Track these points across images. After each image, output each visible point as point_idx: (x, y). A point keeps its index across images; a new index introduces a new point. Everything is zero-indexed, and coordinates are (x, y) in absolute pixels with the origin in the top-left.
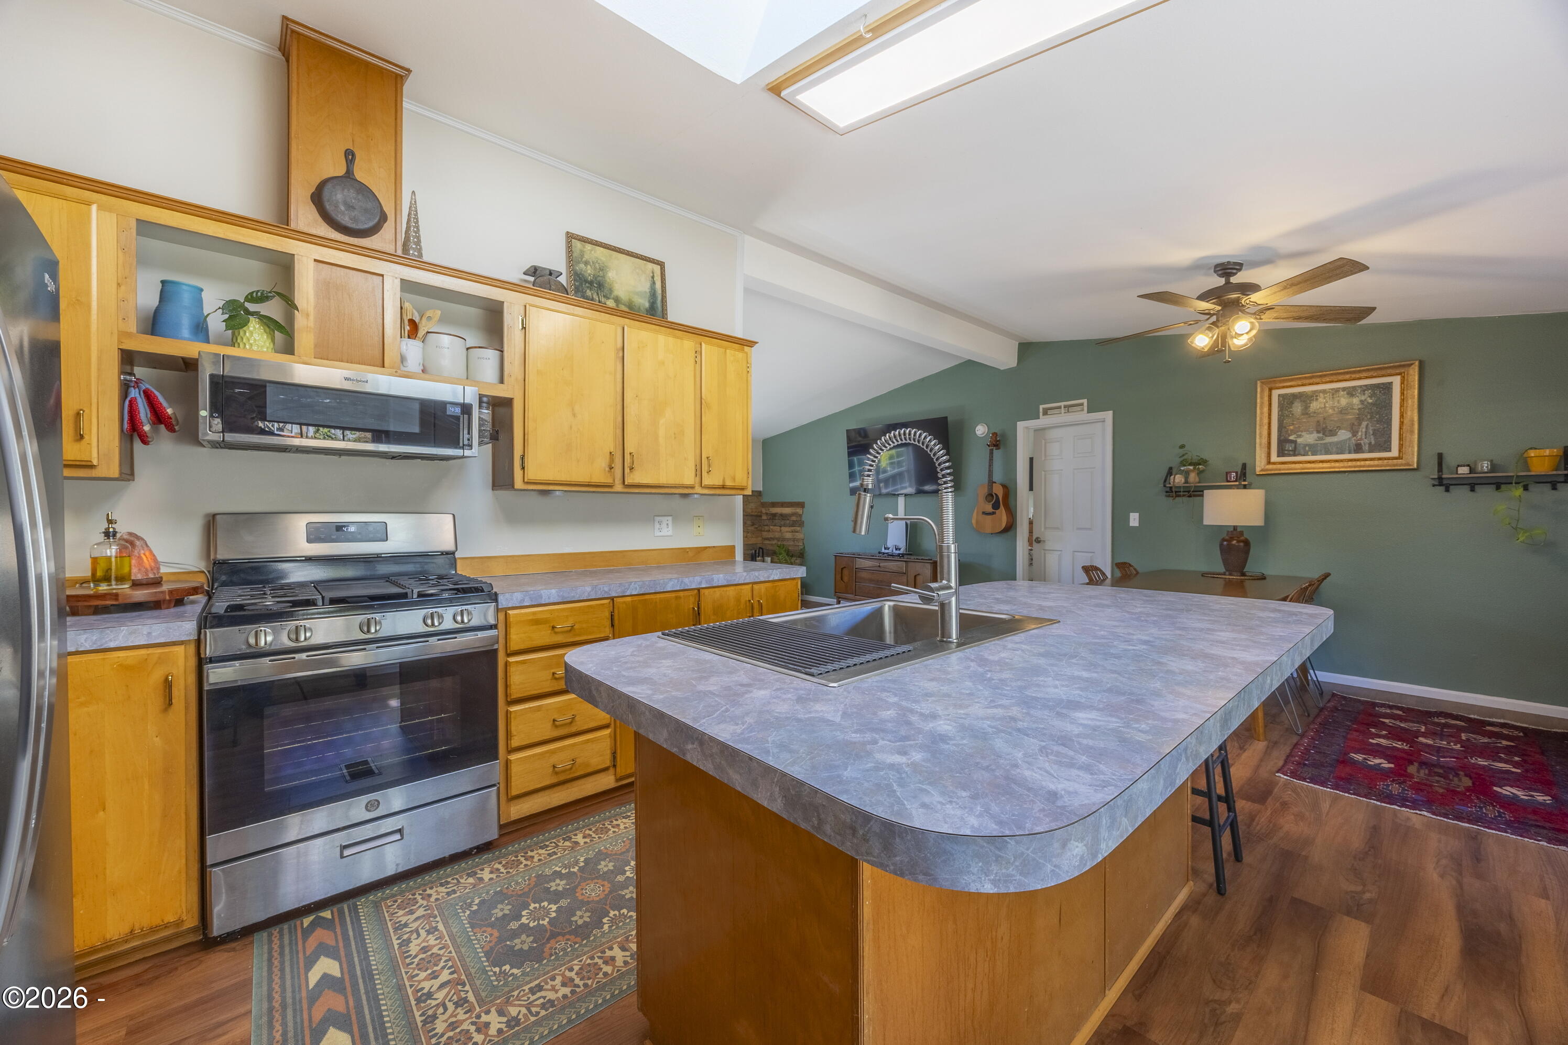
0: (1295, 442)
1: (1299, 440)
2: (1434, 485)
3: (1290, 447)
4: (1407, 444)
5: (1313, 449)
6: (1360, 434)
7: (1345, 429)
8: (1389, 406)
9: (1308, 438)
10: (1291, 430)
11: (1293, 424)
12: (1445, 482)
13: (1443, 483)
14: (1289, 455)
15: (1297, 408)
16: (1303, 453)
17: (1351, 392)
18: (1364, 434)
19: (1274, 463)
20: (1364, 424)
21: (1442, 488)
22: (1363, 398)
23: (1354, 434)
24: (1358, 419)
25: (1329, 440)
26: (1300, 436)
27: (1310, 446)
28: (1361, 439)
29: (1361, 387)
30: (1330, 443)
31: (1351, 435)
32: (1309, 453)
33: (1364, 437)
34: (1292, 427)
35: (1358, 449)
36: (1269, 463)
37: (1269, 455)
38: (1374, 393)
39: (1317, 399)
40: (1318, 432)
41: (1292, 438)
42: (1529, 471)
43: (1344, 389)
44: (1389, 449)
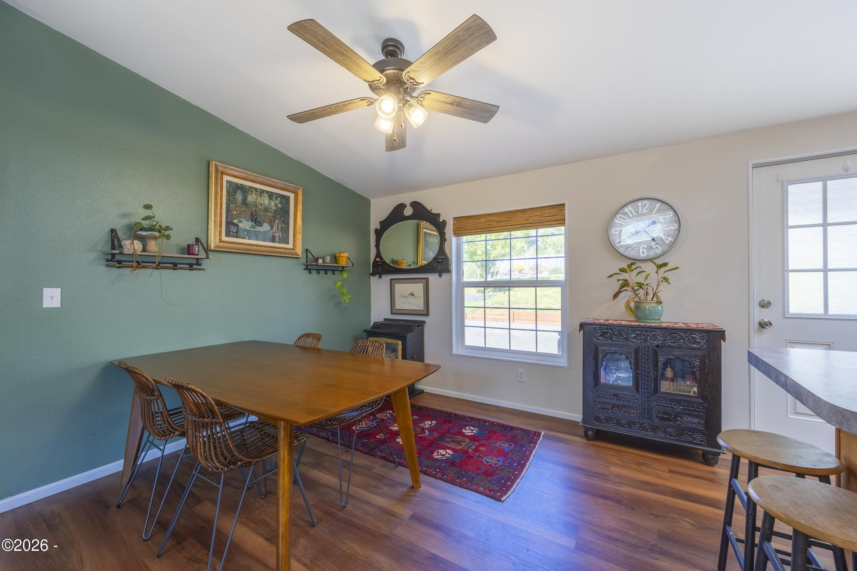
0: (237, 225)
1: (240, 225)
2: (305, 269)
3: (233, 229)
4: (297, 241)
5: (249, 234)
6: (274, 229)
7: (267, 223)
8: (288, 213)
9: (245, 225)
10: (235, 215)
11: (236, 210)
12: (309, 267)
13: (308, 269)
14: (234, 237)
15: (239, 197)
16: (242, 236)
17: (271, 195)
18: (276, 229)
19: (225, 242)
20: (277, 221)
21: (307, 271)
22: (276, 202)
23: (272, 227)
24: (274, 217)
25: (258, 229)
26: (240, 221)
27: (248, 231)
28: (275, 233)
29: (275, 194)
30: (259, 232)
31: (270, 228)
32: (247, 237)
33: (276, 232)
34: (235, 212)
35: (273, 240)
36: (221, 241)
37: (220, 235)
38: (282, 201)
39: (251, 194)
40: (252, 221)
41: (235, 221)
42: (337, 264)
43: (267, 192)
44: (287, 243)
